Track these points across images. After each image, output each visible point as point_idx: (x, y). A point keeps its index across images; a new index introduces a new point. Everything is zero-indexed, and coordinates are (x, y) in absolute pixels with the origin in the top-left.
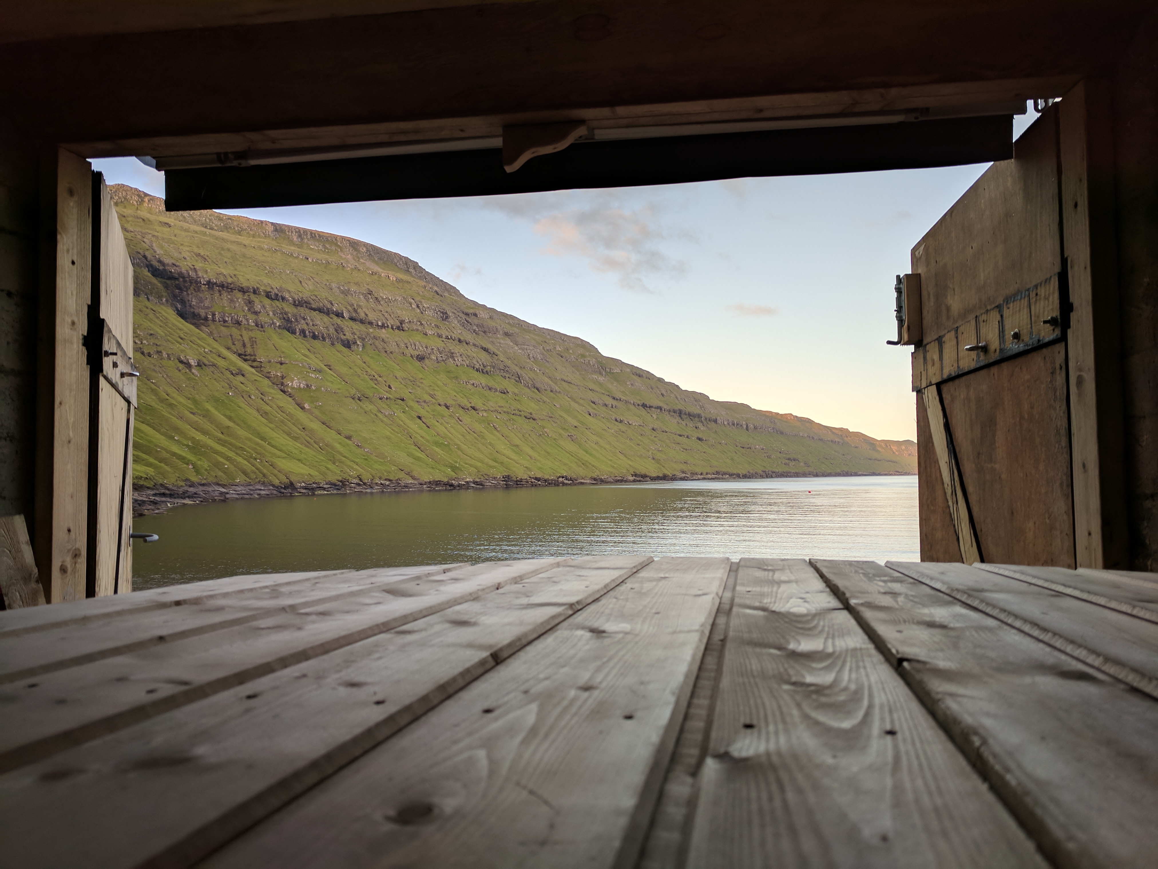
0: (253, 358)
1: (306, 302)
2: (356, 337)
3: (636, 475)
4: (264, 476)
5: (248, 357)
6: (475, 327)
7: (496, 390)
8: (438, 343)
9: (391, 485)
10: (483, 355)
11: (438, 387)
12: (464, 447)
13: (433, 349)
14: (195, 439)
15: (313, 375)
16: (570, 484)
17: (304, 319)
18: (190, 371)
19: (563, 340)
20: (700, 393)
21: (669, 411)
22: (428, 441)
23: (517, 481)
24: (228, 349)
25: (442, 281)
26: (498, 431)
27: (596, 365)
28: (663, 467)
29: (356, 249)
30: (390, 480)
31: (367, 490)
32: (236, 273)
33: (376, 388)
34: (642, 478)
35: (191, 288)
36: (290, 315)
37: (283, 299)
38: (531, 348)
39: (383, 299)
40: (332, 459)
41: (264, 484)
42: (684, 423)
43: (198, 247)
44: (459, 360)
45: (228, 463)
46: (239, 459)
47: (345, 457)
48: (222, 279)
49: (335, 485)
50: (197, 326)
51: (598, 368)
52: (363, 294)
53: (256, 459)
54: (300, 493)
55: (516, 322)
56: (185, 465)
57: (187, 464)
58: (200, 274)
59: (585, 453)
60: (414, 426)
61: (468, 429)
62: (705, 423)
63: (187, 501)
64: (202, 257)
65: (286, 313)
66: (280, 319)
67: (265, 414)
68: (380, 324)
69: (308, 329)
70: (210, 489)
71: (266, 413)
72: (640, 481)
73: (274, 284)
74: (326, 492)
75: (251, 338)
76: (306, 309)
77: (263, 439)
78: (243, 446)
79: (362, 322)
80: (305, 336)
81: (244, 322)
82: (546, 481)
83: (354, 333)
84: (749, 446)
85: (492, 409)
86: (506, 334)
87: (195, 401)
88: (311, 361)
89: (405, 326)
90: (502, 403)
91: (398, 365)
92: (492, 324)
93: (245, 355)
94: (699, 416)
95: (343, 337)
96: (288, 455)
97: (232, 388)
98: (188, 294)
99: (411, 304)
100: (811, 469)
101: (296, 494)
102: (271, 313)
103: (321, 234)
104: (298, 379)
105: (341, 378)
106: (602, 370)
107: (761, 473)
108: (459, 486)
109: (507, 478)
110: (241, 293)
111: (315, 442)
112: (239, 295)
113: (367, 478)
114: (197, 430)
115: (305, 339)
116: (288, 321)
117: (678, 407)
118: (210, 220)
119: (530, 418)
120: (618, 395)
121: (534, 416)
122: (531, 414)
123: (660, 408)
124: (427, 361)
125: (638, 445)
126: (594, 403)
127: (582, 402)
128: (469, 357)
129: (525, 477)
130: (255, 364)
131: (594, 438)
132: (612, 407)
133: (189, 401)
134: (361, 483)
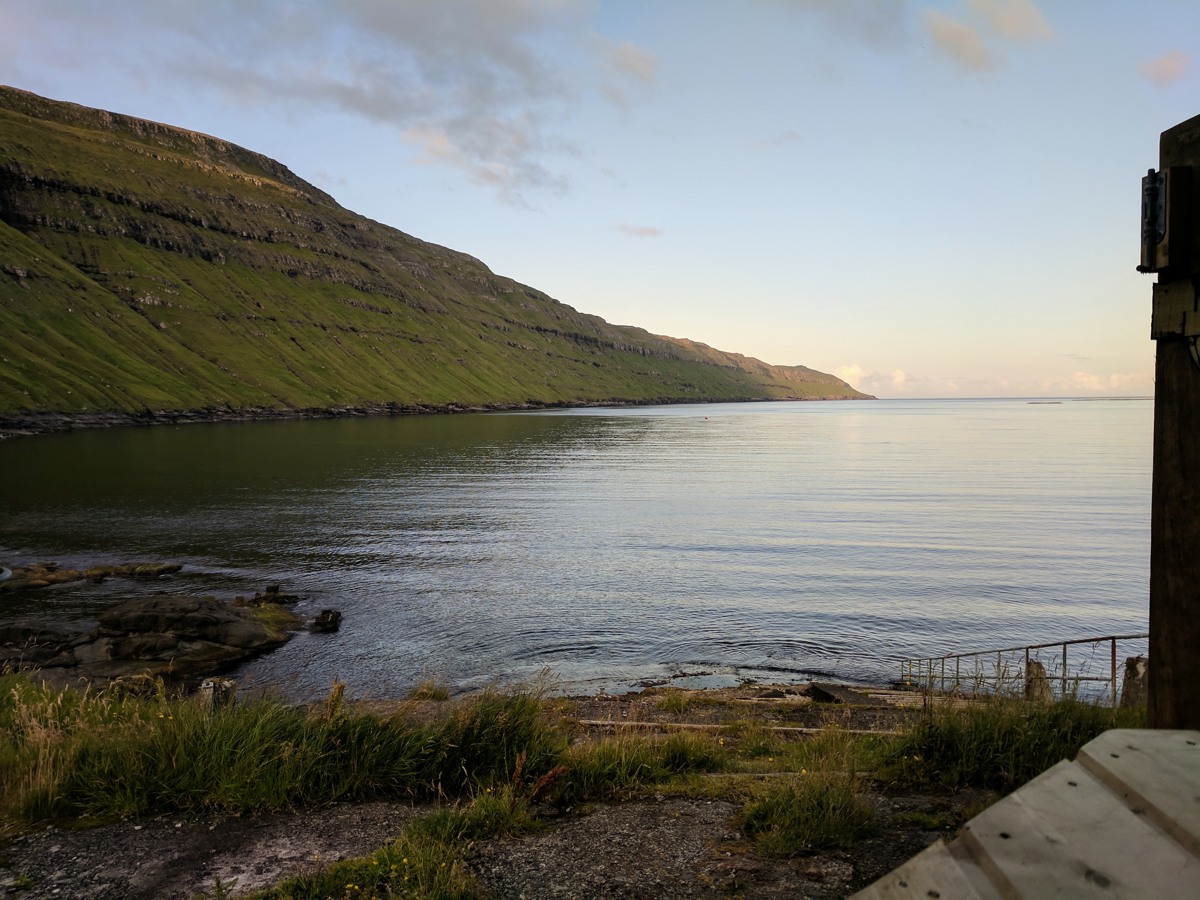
0: (95, 269)
1: (156, 207)
2: (217, 248)
3: (530, 402)
4: (116, 402)
5: (90, 269)
6: (353, 241)
7: (377, 310)
8: (312, 258)
9: (264, 413)
10: (363, 271)
11: (314, 306)
12: (342, 371)
13: (306, 264)
14: (30, 361)
15: (169, 291)
16: (461, 412)
17: (155, 227)
18: (19, 283)
19: (451, 256)
20: (596, 317)
21: (565, 335)
22: (303, 365)
23: (403, 408)
24: (64, 258)
25: (315, 188)
26: (381, 354)
27: (487, 285)
28: (559, 393)
29: (214, 149)
30: (262, 408)
31: (236, 419)
32: (69, 170)
33: (242, 307)
34: (537, 405)
35: (14, 186)
36: (137, 221)
37: (129, 202)
38: (416, 264)
39: (248, 206)
40: (196, 385)
41: (115, 411)
42: (580, 348)
43: (18, 137)
44: (336, 277)
45: (71, 389)
46: (85, 385)
47: (210, 382)
48: (51, 176)
49: (199, 412)
50: (24, 231)
51: (489, 287)
52: (224, 200)
53: (105, 384)
54: (159, 421)
55: (399, 235)
56: (19, 392)
57: (22, 390)
58: (24, 170)
59: (476, 379)
60: (288, 349)
61: (347, 353)
62: (601, 347)
63: (23, 432)
64: (25, 149)
65: (133, 219)
66: (126, 225)
67: (113, 334)
68: (245, 234)
69: (161, 238)
70: (52, 418)
71: (114, 332)
72: (534, 408)
73: (117, 185)
74: (189, 421)
75: (91, 247)
76: (157, 215)
77: (112, 362)
78: (88, 370)
79: (223, 231)
80: (157, 246)
81: (82, 227)
82: (434, 408)
83: (214, 244)
84: (646, 372)
85: (374, 331)
86: (389, 249)
87: (26, 318)
88: (165, 275)
89: (275, 238)
90: (384, 324)
91: (267, 280)
92: (372, 237)
93: (86, 266)
94: (595, 341)
95: (202, 248)
96: (144, 380)
97: (71, 303)
98: (10, 193)
99: (280, 213)
100: (705, 395)
101: (155, 423)
102: (115, 219)
103: (171, 128)
104: (152, 295)
105: (202, 294)
106: (493, 290)
107: (657, 399)
108: (340, 413)
109: (392, 406)
110: (76, 194)
111: (174, 365)
112: (75, 196)
113: (236, 405)
114: (30, 351)
115: (158, 250)
116: (136, 228)
117: (573, 332)
118: (32, 105)
119: (416, 340)
120: (511, 317)
121: (420, 338)
122: (417, 336)
123: (555, 332)
124: (299, 277)
125: (533, 370)
126: (485, 325)
127: (472, 324)
128: (347, 273)
129: (412, 404)
130: (98, 277)
131: (486, 363)
132: (505, 330)
133: (19, 318)
134: (230, 410)
